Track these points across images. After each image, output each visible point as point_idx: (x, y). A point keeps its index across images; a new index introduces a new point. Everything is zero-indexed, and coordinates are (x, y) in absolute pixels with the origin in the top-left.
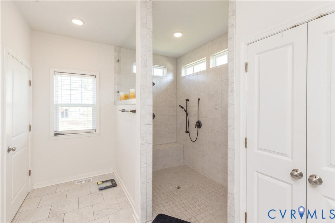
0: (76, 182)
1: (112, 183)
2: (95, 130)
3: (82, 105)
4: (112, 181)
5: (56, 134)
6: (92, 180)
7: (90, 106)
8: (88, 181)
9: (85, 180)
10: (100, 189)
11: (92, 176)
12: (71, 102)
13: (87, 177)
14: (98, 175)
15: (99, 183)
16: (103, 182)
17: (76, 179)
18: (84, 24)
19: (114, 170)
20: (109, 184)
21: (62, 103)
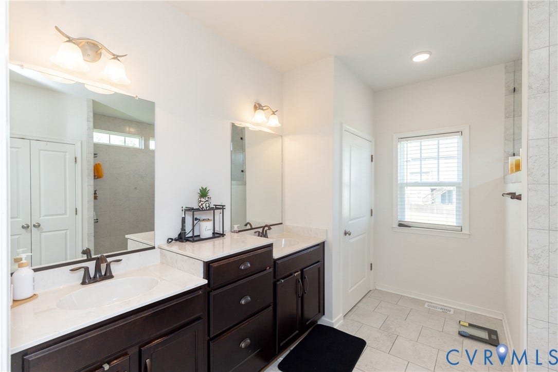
0: (427, 304)
1: (490, 336)
2: (460, 228)
3: (439, 183)
4: (492, 332)
5: (401, 225)
6: (452, 312)
7: (453, 186)
8: (445, 311)
9: (441, 307)
10: (462, 334)
11: (455, 307)
12: (421, 179)
13: (448, 305)
14: (468, 310)
15: (462, 323)
16: (470, 325)
17: (428, 300)
18: (430, 55)
19: (503, 314)
20: (484, 335)
21: (409, 181)
